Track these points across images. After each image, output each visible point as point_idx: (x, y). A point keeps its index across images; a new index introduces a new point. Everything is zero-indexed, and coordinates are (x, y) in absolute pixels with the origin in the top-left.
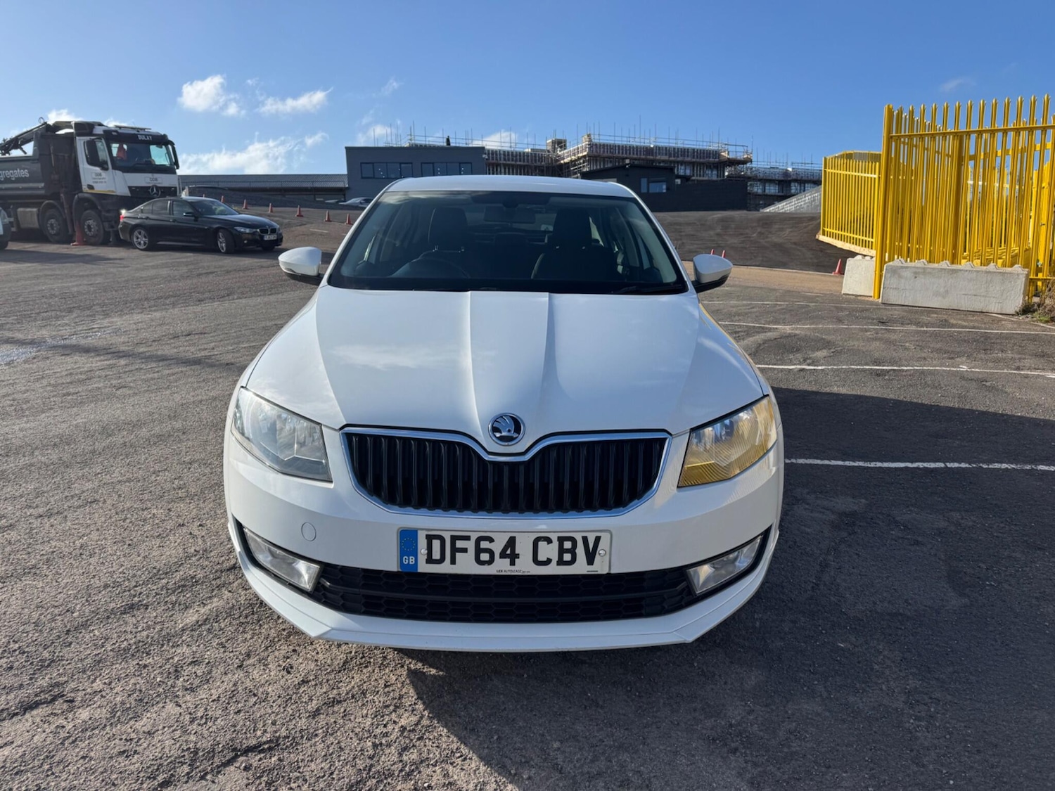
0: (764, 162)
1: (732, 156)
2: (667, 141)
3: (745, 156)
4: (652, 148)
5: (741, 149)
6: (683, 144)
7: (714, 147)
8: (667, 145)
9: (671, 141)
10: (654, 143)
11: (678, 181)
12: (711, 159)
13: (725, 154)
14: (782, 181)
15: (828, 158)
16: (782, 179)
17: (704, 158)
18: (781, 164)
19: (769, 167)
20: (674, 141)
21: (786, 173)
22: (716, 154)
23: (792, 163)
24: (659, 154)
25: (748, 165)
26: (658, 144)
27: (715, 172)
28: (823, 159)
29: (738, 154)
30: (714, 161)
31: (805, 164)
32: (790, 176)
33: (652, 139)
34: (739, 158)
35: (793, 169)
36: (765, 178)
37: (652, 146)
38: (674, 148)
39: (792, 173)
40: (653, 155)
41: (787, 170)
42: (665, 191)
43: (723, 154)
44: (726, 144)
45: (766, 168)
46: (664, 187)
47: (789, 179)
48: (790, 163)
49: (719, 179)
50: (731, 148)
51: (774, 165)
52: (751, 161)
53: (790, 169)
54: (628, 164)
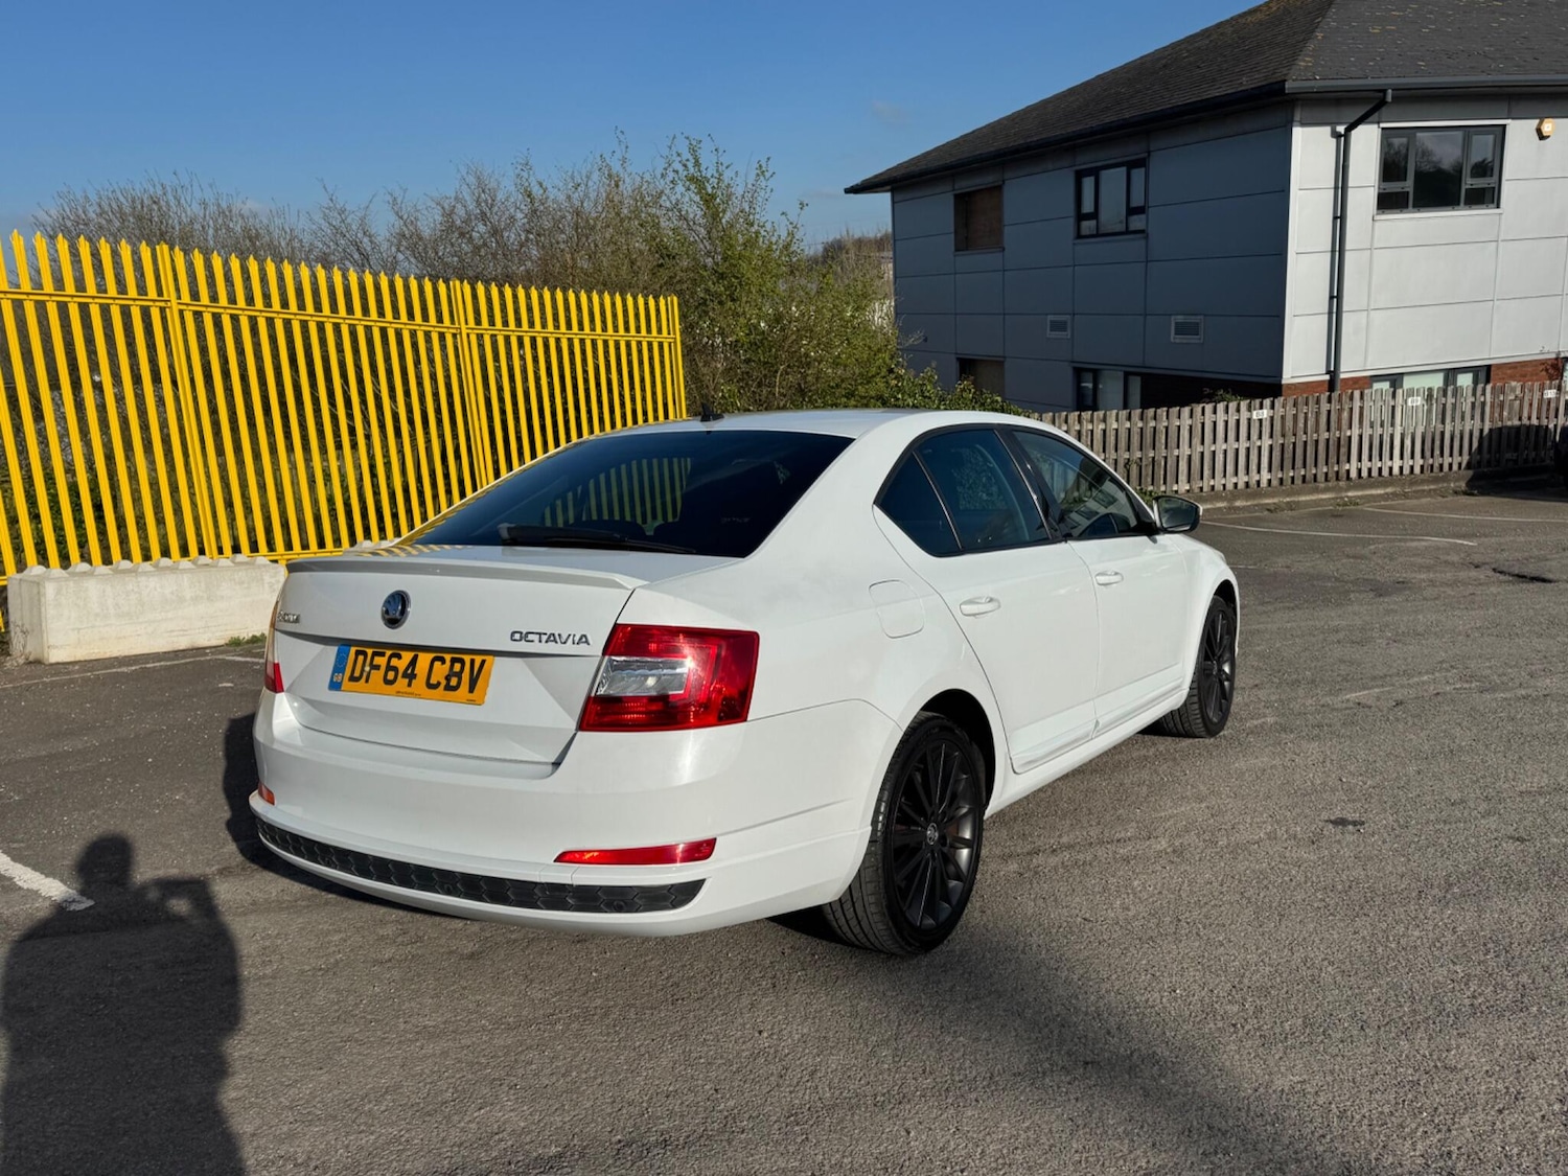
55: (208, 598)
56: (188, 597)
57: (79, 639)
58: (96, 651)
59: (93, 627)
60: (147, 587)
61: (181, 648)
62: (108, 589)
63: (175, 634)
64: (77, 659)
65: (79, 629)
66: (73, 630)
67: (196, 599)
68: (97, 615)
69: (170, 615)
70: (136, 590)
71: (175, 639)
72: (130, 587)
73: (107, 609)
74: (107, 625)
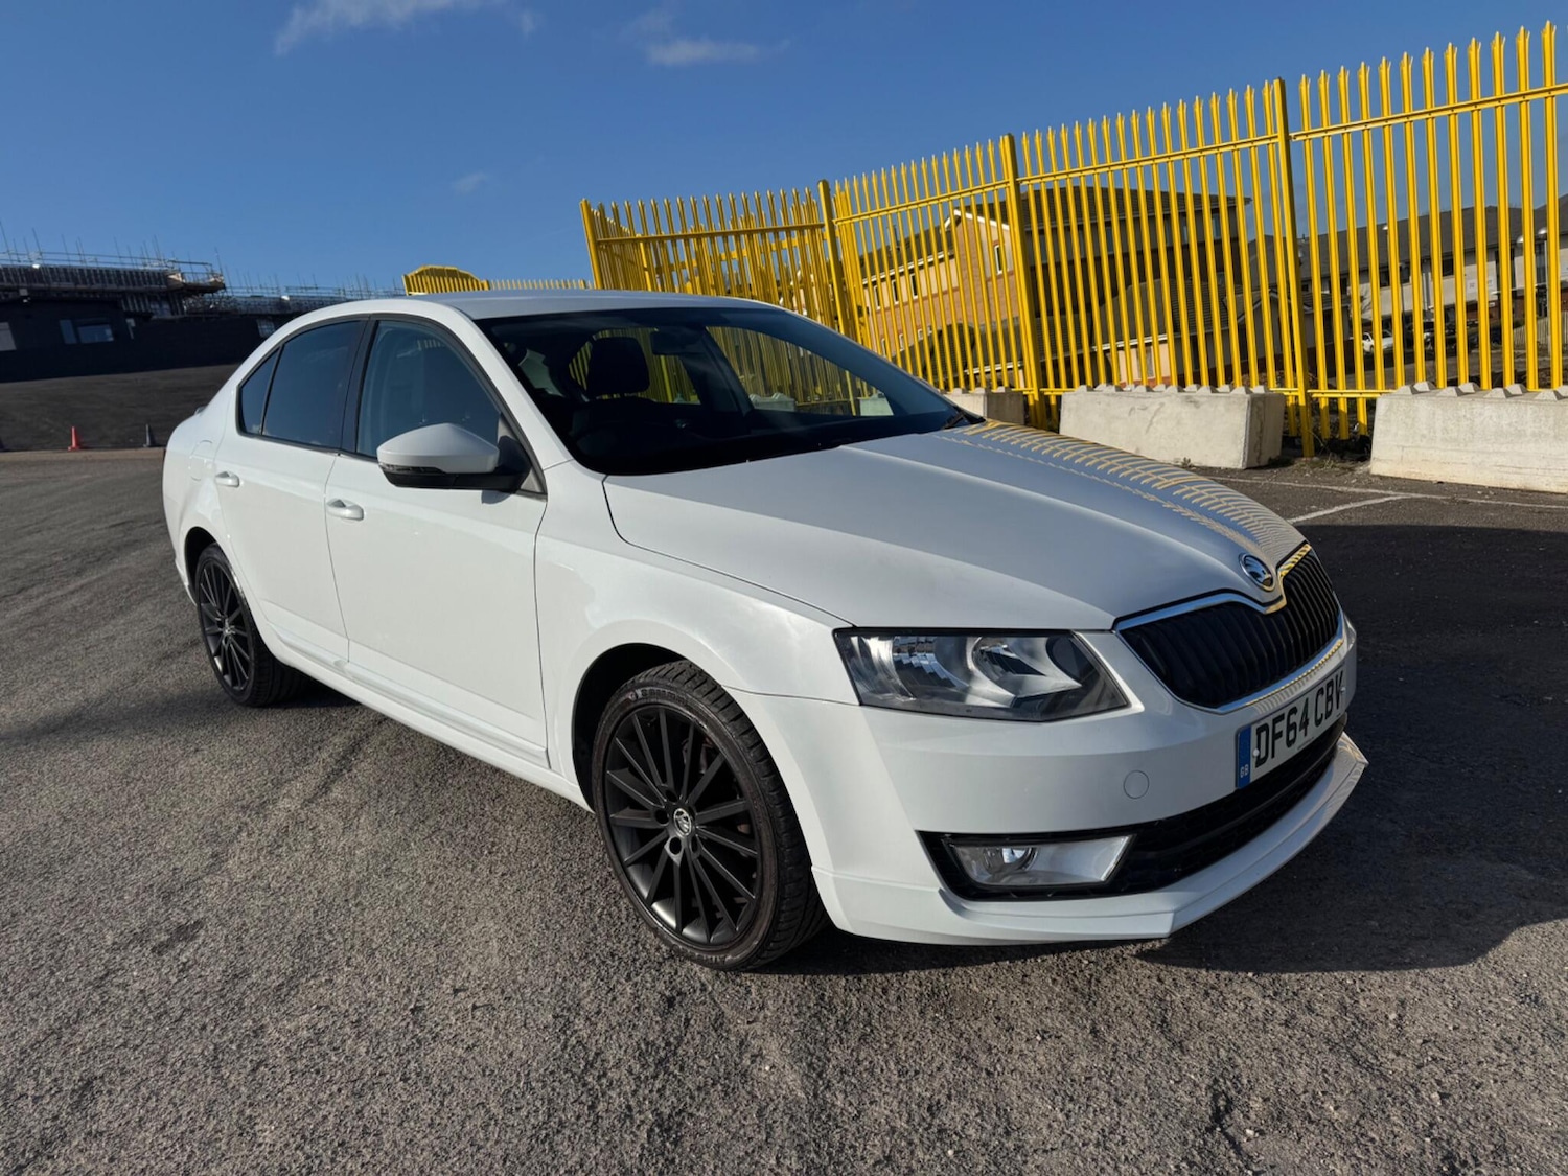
0: (241, 288)
1: (190, 280)
2: (65, 257)
3: (213, 280)
4: (38, 272)
5: (201, 269)
6: (97, 262)
7: (154, 266)
8: (66, 264)
9: (71, 258)
10: (41, 262)
11: (131, 322)
12: (153, 286)
13: (176, 277)
14: (277, 316)
15: (409, 276)
16: (278, 312)
17: (140, 285)
18: (270, 291)
19: (248, 295)
20: (78, 258)
21: (280, 303)
22: (162, 277)
23: (288, 288)
24: (54, 280)
25: (220, 293)
26: (46, 263)
27: (166, 306)
28: (403, 277)
29: (200, 277)
30: (160, 288)
31: (306, 288)
32: (289, 308)
33: (34, 255)
34: (201, 282)
35: (290, 296)
36: (250, 312)
37: (36, 266)
38: (81, 270)
39: (291, 303)
40: (42, 282)
41: (281, 299)
42: (111, 339)
43: (172, 277)
44: (174, 262)
45: (246, 297)
46: (108, 332)
47: (288, 312)
48: (283, 289)
49: (177, 317)
50: (185, 268)
51: (258, 292)
52: (224, 287)
53: (286, 298)
54: (25, 297)
55: (1555, 437)
56: (1529, 432)
57: (1402, 457)
58: (1417, 471)
59: (1418, 447)
60: (1481, 414)
61: (1511, 487)
62: (1439, 412)
63: (1506, 470)
64: (1397, 476)
65: (1403, 448)
66: (1398, 447)
67: (1537, 436)
68: (1423, 436)
69: (1504, 449)
70: (1468, 416)
71: (1505, 476)
72: (1462, 413)
73: (1435, 432)
74: (1433, 448)
